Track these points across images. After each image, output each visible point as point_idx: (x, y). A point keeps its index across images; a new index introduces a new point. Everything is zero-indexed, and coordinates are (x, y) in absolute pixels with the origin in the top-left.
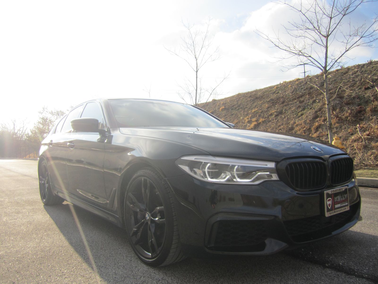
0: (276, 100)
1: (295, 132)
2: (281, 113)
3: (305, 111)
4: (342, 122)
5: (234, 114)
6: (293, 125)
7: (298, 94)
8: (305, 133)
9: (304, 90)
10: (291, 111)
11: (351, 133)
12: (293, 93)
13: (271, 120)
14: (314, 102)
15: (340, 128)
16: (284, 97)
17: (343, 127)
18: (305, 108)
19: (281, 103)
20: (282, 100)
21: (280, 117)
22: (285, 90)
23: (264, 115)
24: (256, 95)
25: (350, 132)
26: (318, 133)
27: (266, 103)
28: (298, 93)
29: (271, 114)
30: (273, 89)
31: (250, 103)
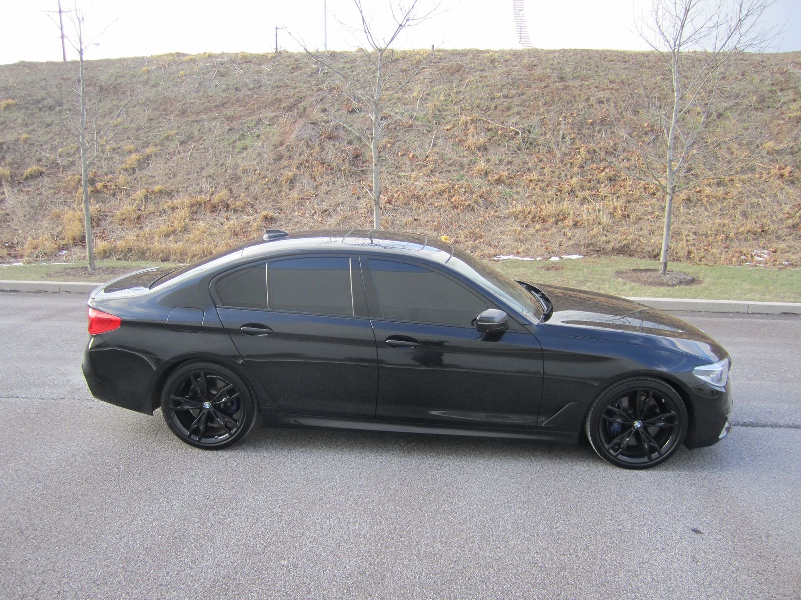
0: (161, 104)
1: (246, 185)
2: (190, 138)
3: (247, 142)
4: (332, 174)
5: (52, 123)
6: (236, 170)
7: (211, 97)
8: (270, 189)
9: (224, 91)
10: (216, 137)
11: (356, 196)
12: (200, 94)
13: (174, 152)
14: (259, 122)
15: (334, 186)
16: (180, 99)
17: (339, 183)
18: (246, 134)
19: (178, 113)
20: (178, 105)
21: (194, 148)
22: (172, 80)
23: (147, 137)
24: (95, 80)
25: (354, 194)
26: (297, 190)
27: (138, 107)
28: (211, 95)
29: (168, 137)
30: (140, 73)
31: (90, 101)
